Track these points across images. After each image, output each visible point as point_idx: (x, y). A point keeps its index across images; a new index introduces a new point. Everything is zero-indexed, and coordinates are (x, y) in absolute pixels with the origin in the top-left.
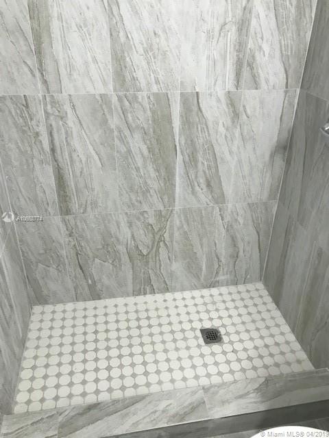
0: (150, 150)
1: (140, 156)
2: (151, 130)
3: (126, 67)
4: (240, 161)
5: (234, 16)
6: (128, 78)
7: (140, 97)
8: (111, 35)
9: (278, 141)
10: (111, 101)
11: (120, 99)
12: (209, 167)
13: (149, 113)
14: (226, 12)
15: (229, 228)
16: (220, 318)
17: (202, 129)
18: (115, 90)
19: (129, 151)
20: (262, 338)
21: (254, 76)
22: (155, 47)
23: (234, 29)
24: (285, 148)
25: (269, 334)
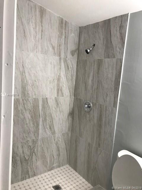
0: (31, 117)
1: (28, 119)
2: (32, 110)
3: (26, 90)
4: (59, 119)
5: (56, 77)
6: (26, 94)
7: (29, 99)
8: (22, 81)
9: (69, 112)
10: (20, 101)
11: (23, 100)
12: (50, 122)
13: (32, 104)
14: (54, 76)
15: (57, 144)
16: (58, 180)
17: (48, 109)
18: (21, 97)
19: (25, 118)
20: (75, 183)
21: (62, 93)
22: (35, 85)
23: (56, 81)
24: (71, 114)
25: (76, 181)
